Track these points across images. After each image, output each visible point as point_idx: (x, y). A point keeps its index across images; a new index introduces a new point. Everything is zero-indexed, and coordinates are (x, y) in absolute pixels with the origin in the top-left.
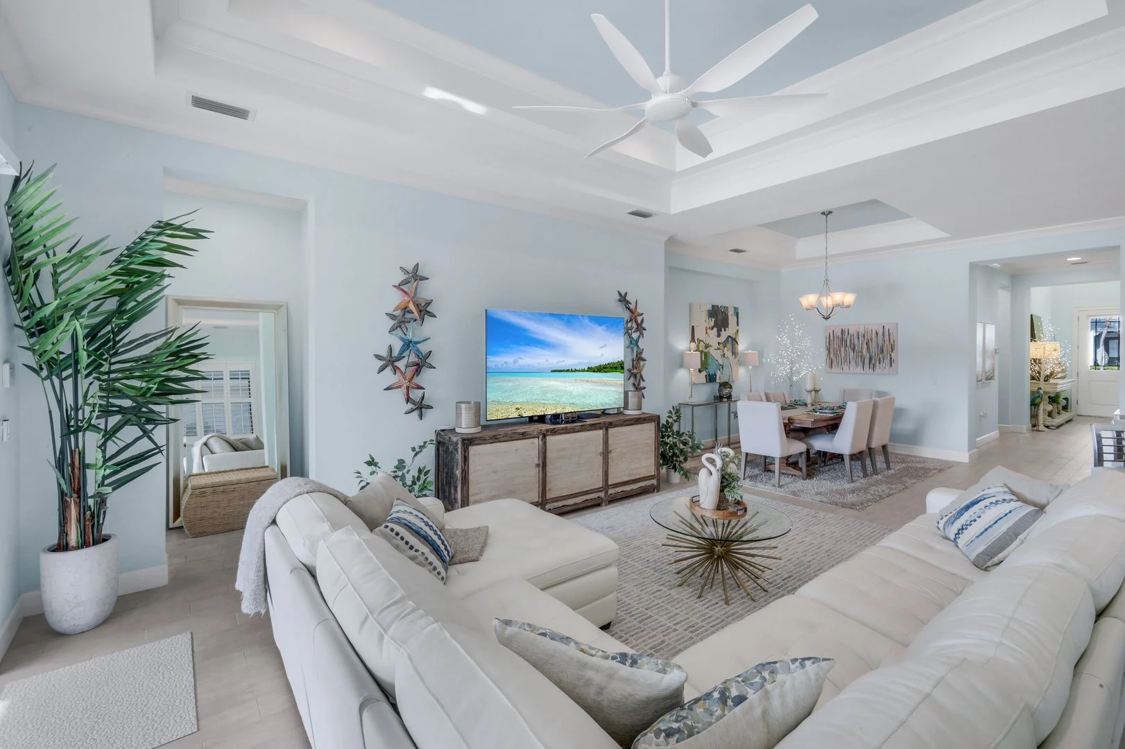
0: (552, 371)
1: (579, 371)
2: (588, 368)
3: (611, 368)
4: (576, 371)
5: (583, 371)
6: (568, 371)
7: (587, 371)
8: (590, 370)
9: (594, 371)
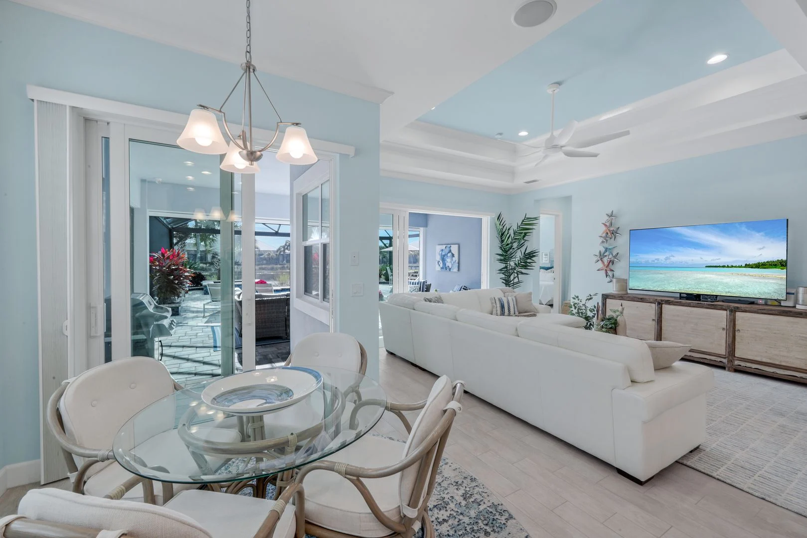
0: (706, 267)
1: (736, 267)
2: (746, 265)
3: (771, 265)
4: (732, 266)
5: (741, 267)
6: (724, 267)
7: (745, 267)
8: (747, 266)
9: (752, 268)
